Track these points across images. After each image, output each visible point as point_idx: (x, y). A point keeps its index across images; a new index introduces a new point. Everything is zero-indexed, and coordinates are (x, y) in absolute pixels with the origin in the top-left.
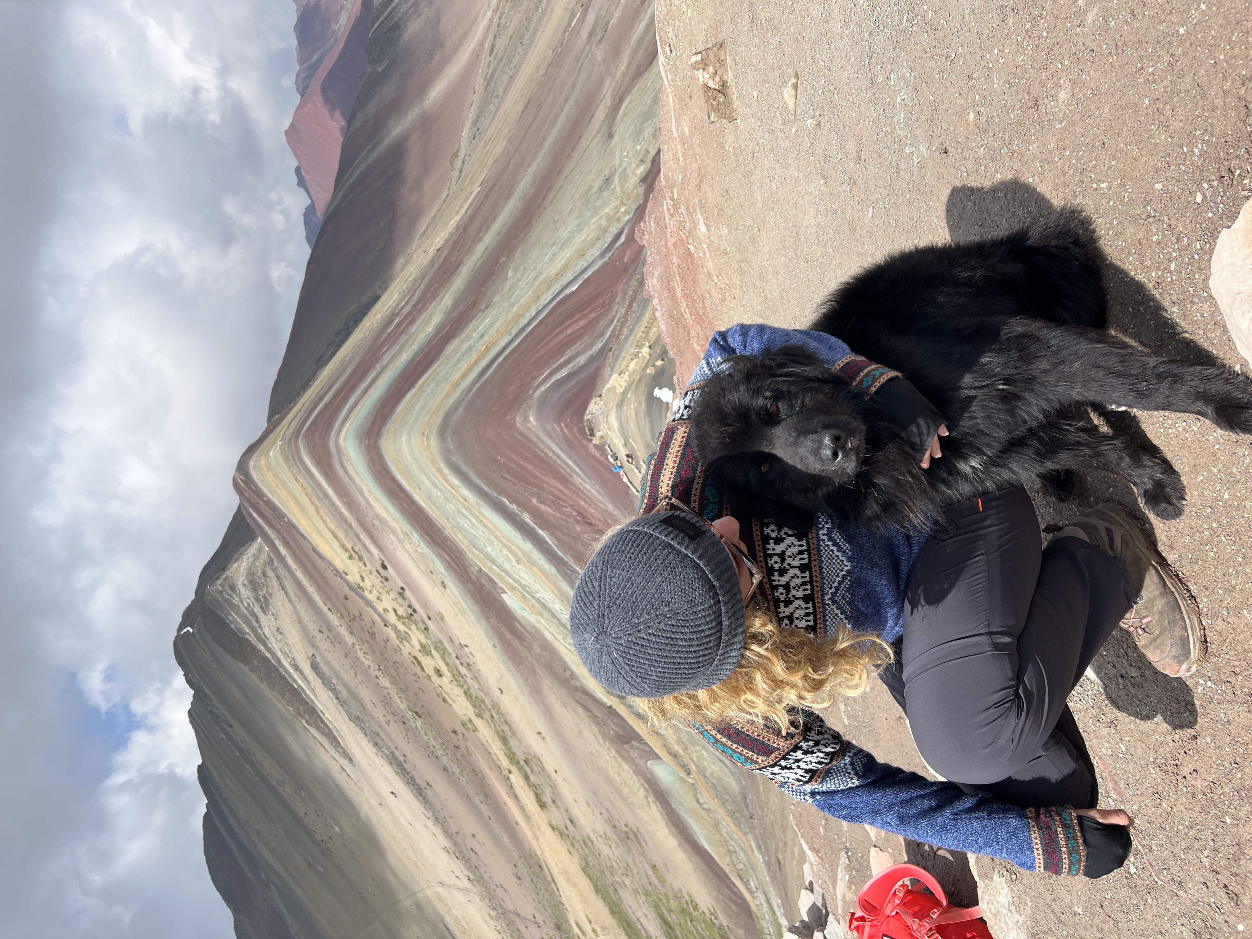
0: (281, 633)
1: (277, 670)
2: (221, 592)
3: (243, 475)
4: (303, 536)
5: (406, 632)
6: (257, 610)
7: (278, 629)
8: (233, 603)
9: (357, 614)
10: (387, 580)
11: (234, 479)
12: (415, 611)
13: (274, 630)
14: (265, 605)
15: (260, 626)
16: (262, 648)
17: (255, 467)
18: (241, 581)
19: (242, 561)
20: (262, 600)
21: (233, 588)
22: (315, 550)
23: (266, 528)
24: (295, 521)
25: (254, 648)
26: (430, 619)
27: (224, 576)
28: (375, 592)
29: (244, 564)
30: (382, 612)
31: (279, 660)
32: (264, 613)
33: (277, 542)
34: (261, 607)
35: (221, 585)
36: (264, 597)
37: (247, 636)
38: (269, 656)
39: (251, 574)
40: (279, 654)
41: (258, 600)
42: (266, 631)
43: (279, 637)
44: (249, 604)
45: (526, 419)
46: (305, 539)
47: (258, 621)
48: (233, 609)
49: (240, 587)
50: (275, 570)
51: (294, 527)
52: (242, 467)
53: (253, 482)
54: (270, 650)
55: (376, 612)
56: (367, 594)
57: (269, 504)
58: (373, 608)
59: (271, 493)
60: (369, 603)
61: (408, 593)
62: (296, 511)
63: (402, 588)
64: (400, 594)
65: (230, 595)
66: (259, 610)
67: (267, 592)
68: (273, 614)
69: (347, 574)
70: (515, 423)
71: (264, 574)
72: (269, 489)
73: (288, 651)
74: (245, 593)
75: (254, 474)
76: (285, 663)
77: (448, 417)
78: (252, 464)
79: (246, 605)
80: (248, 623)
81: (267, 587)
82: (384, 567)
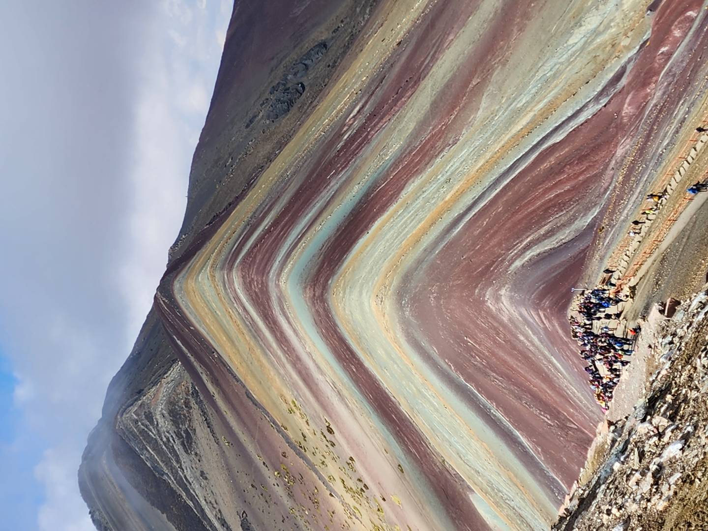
0: (206, 479)
1: (200, 522)
2: (136, 422)
3: (167, 298)
4: (235, 377)
5: (355, 508)
6: (178, 447)
7: (202, 473)
8: (149, 435)
9: (298, 477)
10: (333, 445)
11: (155, 298)
12: (365, 486)
13: (198, 474)
14: (188, 441)
15: (181, 467)
16: (184, 495)
17: (181, 289)
18: (160, 410)
19: (161, 386)
20: (184, 435)
21: (150, 417)
22: (249, 396)
23: (192, 359)
24: (226, 358)
25: (173, 492)
26: (384, 499)
27: (140, 402)
28: (319, 456)
29: (163, 390)
30: (327, 479)
31: (202, 510)
32: (186, 452)
33: (204, 377)
34: (183, 444)
35: (136, 413)
36: (186, 432)
37: (165, 477)
38: (191, 504)
39: (171, 404)
40: (203, 503)
41: (178, 435)
42: (188, 474)
43: (204, 482)
44: (168, 439)
45: (497, 299)
46: (238, 380)
47: (178, 461)
48: (149, 443)
49: (158, 417)
50: (199, 403)
51: (225, 364)
52: (165, 287)
53: (179, 307)
54: (192, 498)
55: (320, 477)
56: (309, 455)
57: (196, 334)
58: (317, 472)
59: (199, 322)
60: (312, 466)
61: (357, 465)
62: (228, 347)
63: (351, 459)
64: (349, 464)
65: (146, 426)
66: (180, 447)
67: (189, 426)
68: (196, 454)
69: (286, 429)
70: (484, 302)
71: (187, 404)
72: (196, 318)
73: (213, 502)
74: (164, 424)
75: (178, 297)
76: (211, 516)
77: (407, 278)
78: (177, 285)
79: (165, 439)
80: (168, 463)
81: (190, 420)
82: (330, 431)
